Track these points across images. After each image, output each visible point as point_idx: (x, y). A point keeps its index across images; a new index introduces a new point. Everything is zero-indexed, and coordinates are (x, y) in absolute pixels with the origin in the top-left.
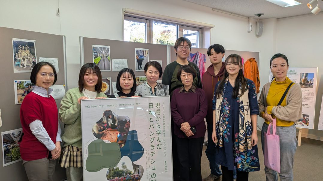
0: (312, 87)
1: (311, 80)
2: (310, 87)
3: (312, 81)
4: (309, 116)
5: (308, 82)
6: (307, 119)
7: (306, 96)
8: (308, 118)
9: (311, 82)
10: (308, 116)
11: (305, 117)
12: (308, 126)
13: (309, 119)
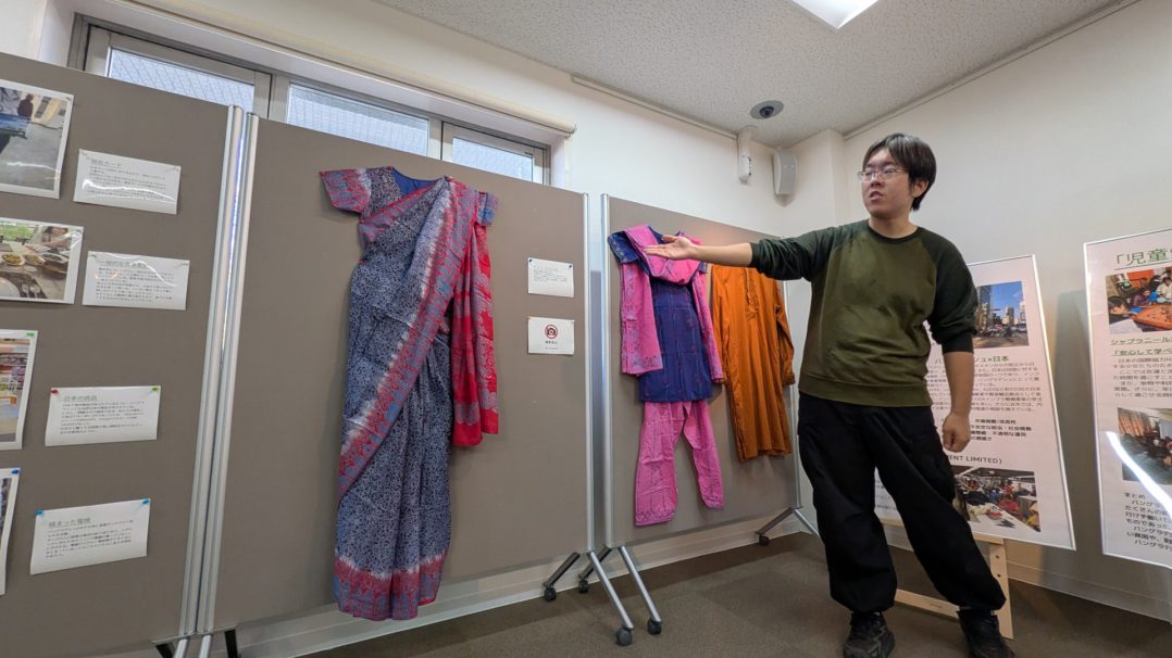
0: (1025, 342)
1: (1011, 313)
2: (1011, 341)
3: (1017, 314)
4: (1032, 480)
5: (998, 321)
6: (1025, 492)
7: (1000, 385)
8: (1028, 486)
9: (1012, 321)
10: (1028, 476)
11: (1010, 482)
12: (1037, 528)
13: (1034, 494)
